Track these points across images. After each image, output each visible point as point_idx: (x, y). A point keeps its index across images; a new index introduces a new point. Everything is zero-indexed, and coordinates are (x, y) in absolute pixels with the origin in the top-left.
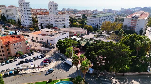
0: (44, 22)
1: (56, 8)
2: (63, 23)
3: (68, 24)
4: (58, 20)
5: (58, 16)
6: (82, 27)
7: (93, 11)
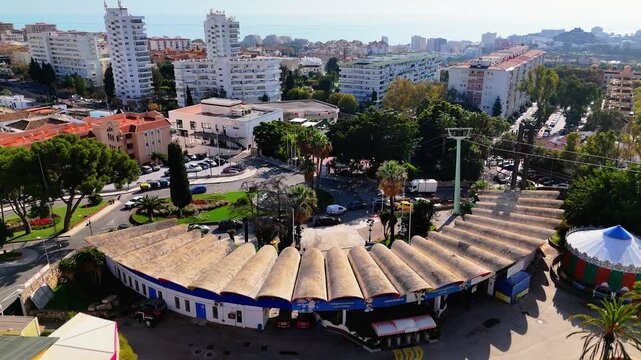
0: (195, 83)
1: (231, 36)
2: (258, 88)
3: (275, 89)
4: (241, 77)
5: (241, 63)
6: (323, 98)
7: (369, 47)
